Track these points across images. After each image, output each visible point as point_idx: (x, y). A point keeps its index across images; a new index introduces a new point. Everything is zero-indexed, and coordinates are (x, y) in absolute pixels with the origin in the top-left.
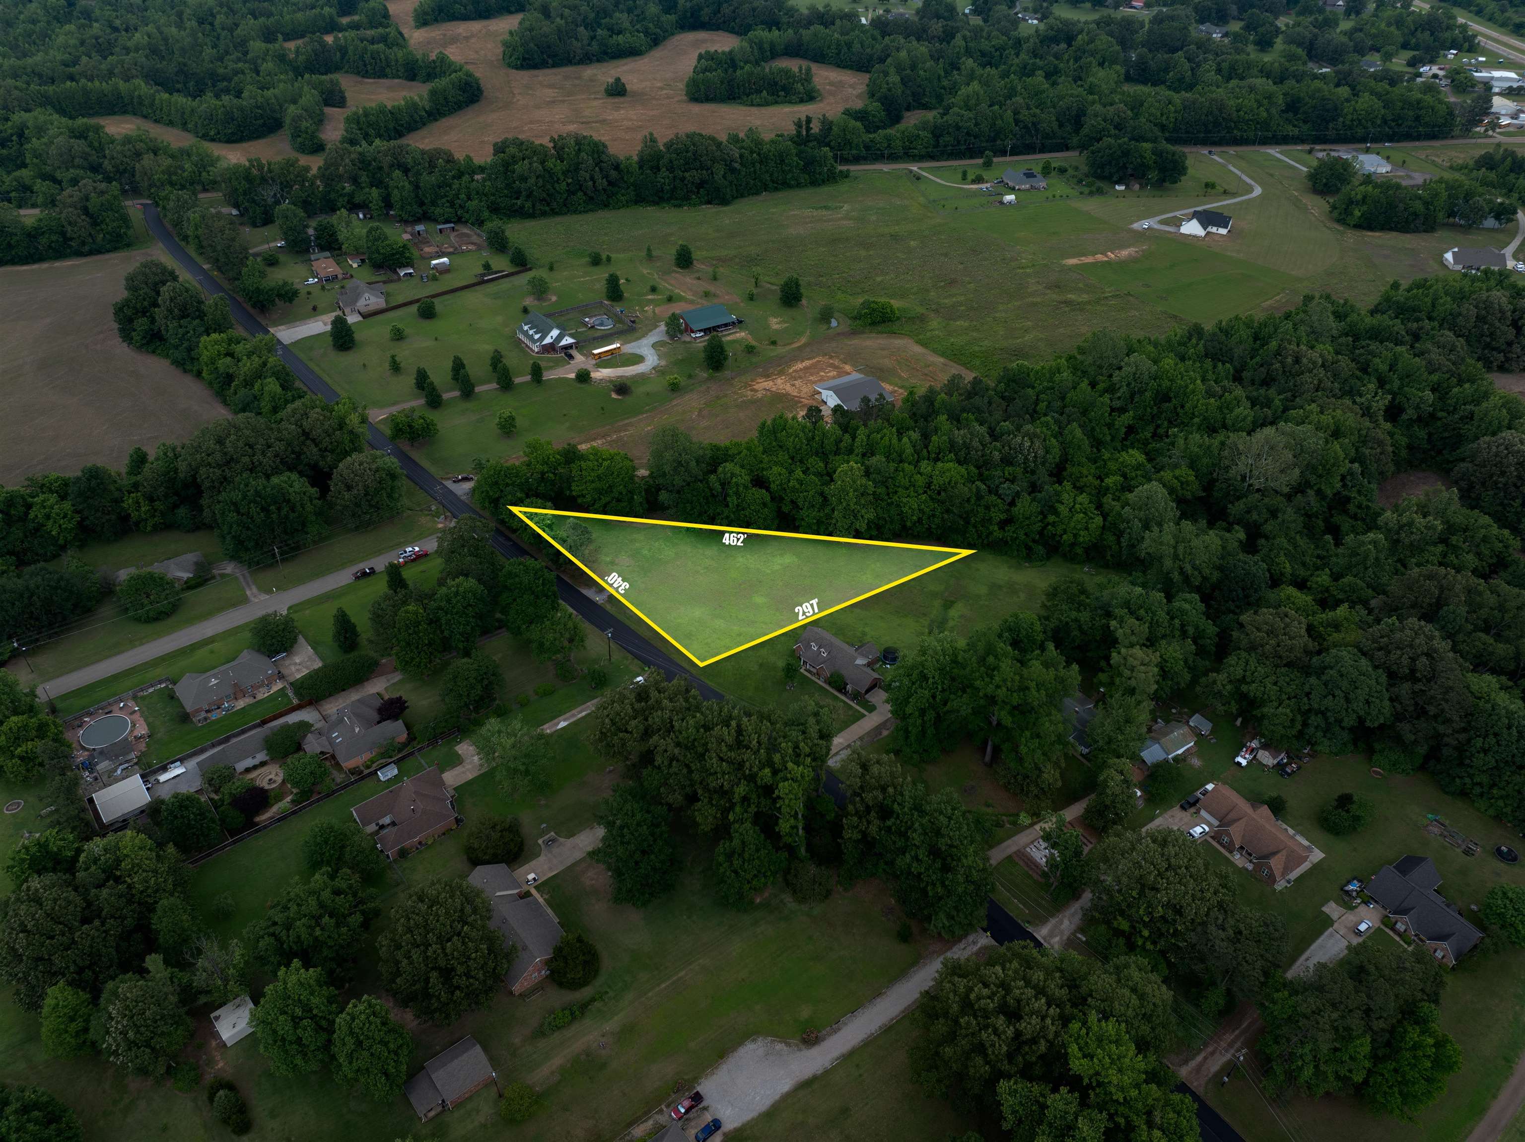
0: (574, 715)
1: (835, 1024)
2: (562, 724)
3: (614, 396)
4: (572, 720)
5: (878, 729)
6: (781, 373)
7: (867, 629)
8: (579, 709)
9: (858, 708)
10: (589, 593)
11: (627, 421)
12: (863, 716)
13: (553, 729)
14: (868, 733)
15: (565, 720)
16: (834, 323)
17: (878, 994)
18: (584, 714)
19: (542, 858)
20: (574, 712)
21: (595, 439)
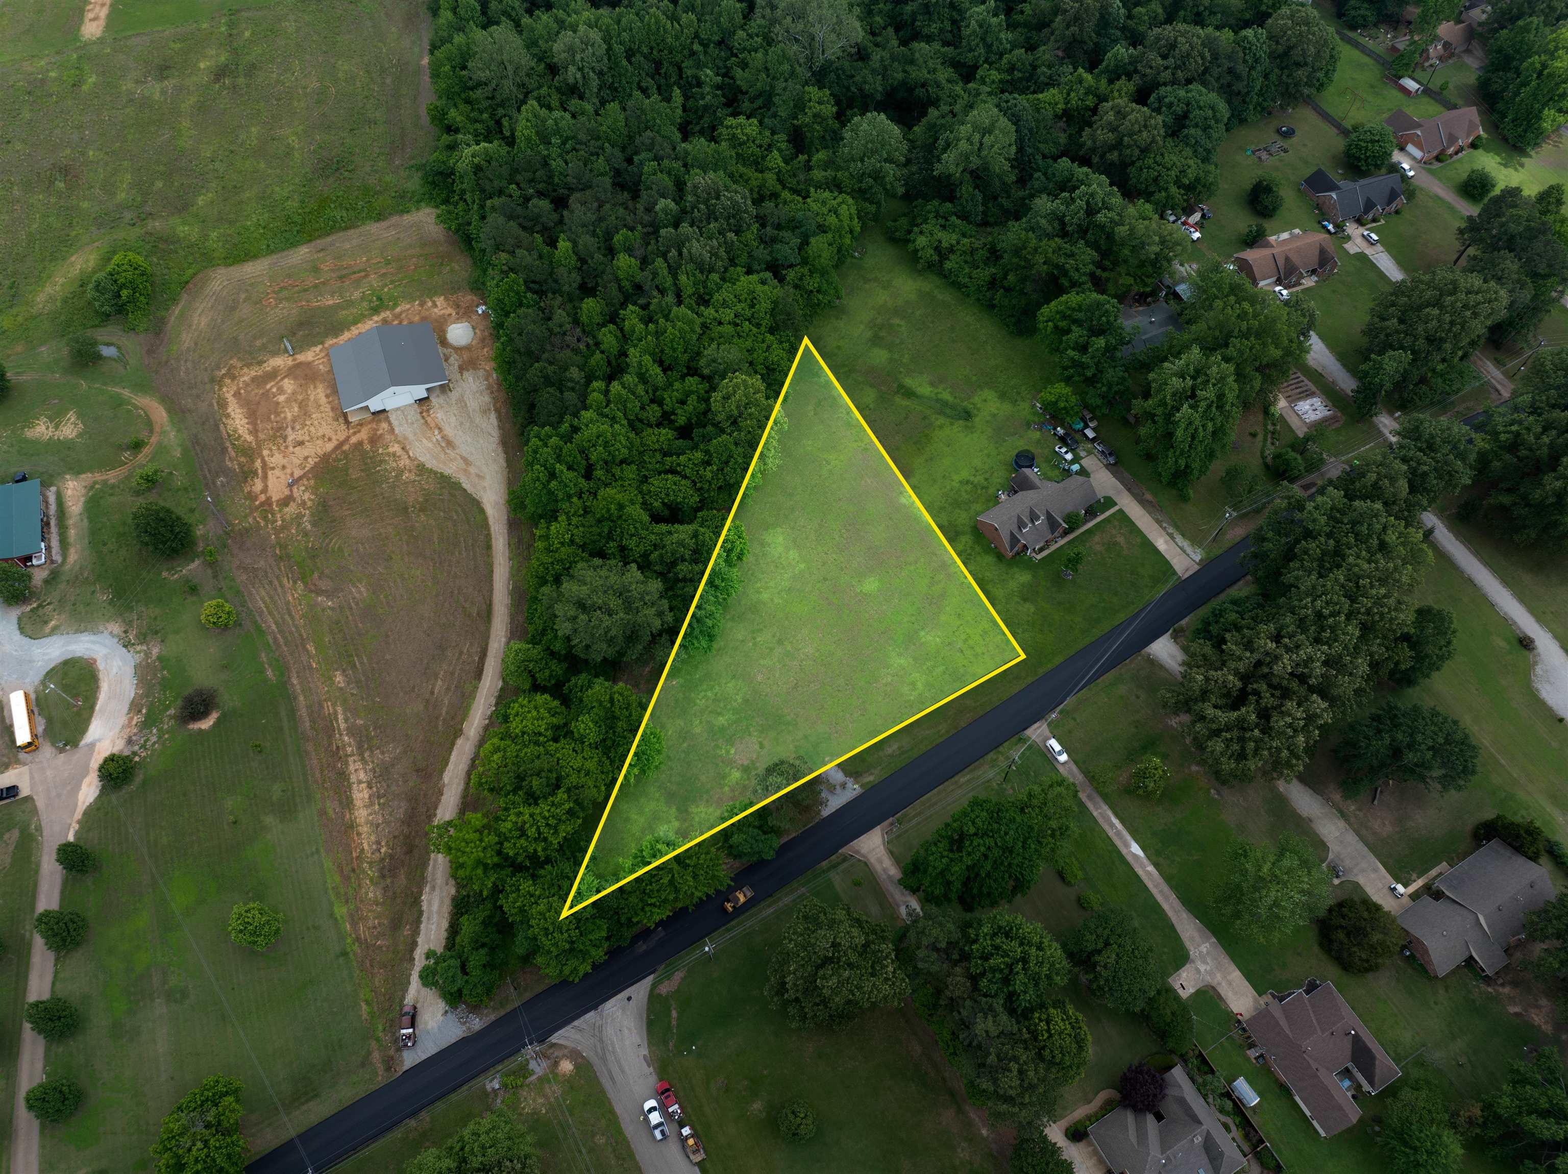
0: (1118, 833)
1: (1507, 622)
2: (1136, 849)
3: (205, 724)
4: (1128, 837)
5: (1142, 502)
6: (249, 453)
7: (957, 478)
8: (1106, 827)
9: (1107, 514)
10: (834, 803)
11: (303, 712)
12: (1121, 511)
13: (1146, 861)
14: (1150, 513)
15: (1127, 846)
16: (107, 351)
17: (1470, 581)
18: (1116, 821)
19: (1361, 881)
20: (1111, 833)
21: (343, 776)
